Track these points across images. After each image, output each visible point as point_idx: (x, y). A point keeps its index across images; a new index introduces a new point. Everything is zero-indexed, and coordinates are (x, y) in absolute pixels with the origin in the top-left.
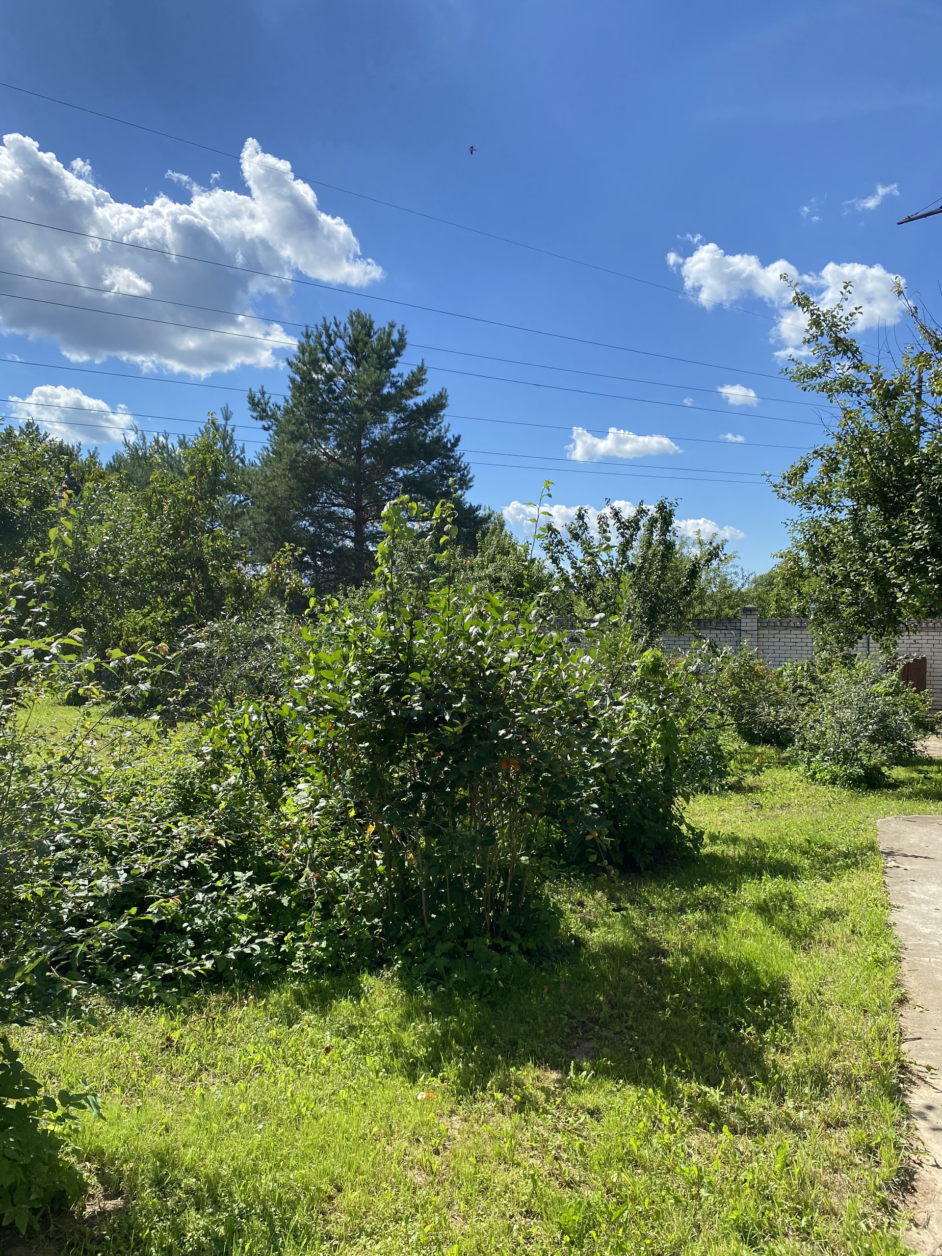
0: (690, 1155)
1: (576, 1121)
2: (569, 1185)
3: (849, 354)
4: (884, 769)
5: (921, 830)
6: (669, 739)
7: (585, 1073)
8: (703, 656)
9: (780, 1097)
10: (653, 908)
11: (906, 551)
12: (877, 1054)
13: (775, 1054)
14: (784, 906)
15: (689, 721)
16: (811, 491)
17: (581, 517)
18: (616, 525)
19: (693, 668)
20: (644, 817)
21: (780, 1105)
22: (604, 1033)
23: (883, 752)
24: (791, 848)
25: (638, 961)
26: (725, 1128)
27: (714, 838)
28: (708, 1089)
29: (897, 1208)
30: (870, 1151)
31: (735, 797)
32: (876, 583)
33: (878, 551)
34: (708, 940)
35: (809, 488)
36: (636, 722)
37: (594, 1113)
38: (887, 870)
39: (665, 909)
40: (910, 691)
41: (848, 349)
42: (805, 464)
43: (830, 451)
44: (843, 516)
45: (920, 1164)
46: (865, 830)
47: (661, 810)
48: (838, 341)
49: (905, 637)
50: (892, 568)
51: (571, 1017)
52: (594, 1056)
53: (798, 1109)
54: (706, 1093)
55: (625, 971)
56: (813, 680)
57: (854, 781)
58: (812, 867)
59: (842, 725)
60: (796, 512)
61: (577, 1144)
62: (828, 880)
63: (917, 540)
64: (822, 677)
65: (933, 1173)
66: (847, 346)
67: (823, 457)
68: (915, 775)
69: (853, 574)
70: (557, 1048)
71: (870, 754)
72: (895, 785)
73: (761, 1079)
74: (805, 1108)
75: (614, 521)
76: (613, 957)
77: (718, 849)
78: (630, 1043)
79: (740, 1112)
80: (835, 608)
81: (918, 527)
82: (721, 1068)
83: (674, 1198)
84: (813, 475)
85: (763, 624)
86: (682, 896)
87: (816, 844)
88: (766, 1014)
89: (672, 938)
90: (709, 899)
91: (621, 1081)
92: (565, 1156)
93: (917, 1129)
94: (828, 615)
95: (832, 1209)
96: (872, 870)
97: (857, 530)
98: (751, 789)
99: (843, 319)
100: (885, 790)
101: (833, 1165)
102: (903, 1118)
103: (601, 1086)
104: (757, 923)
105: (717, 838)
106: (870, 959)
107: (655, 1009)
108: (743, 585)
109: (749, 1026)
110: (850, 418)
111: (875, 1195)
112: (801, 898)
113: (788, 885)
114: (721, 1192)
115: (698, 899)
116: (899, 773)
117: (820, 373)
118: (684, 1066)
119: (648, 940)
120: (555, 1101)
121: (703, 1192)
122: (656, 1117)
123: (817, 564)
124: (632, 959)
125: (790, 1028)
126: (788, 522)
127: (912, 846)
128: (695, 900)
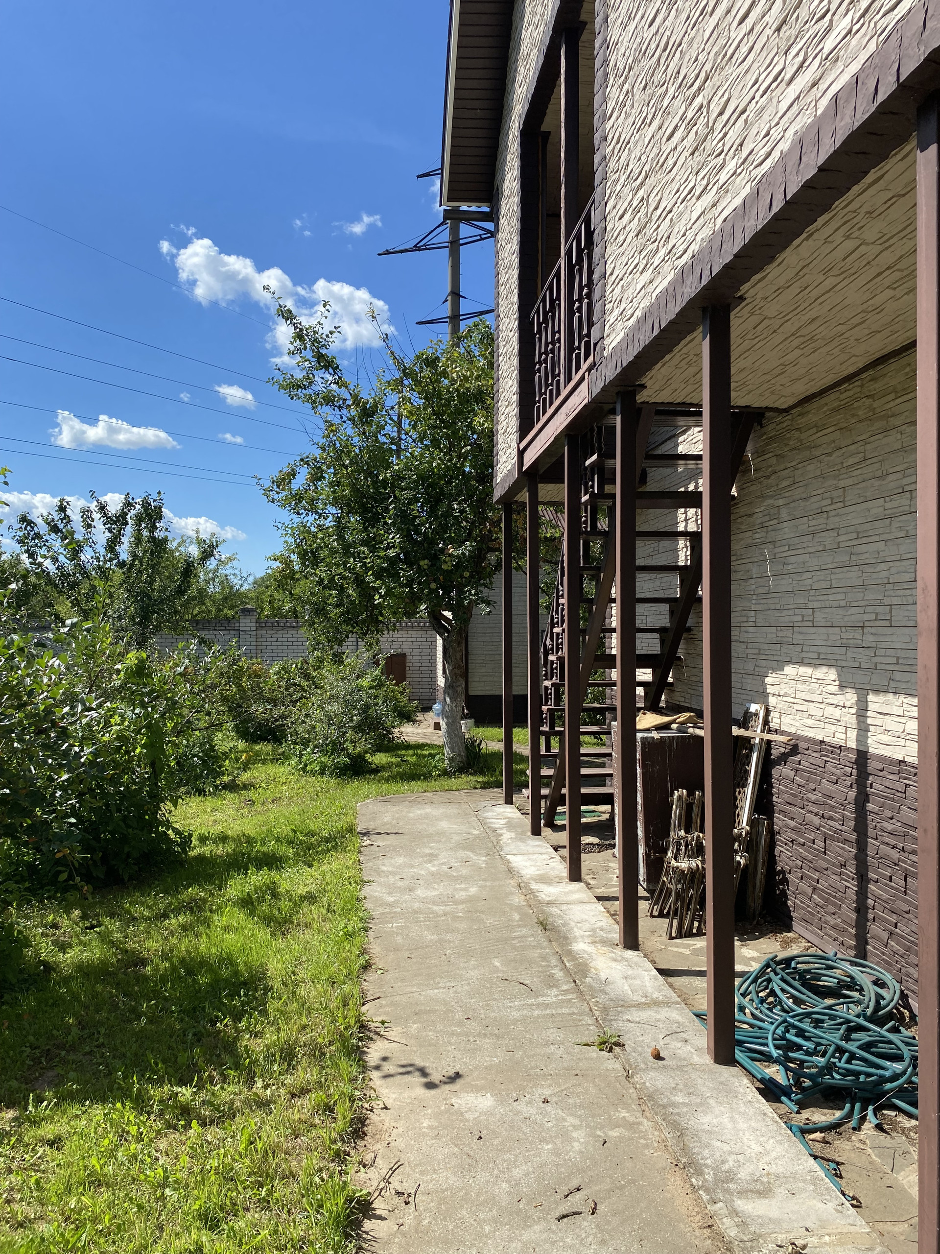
0: (157, 1159)
1: (32, 1157)
2: (21, 1225)
3: (331, 370)
4: (368, 756)
5: (395, 809)
6: (155, 744)
7: (45, 1103)
8: (191, 656)
9: (250, 1081)
10: (134, 919)
11: (382, 558)
12: (340, 1020)
13: (249, 1040)
14: (267, 896)
15: (177, 724)
16: (298, 497)
17: (62, 509)
18: (102, 519)
19: (180, 670)
20: (128, 826)
21: (250, 1088)
22: (71, 1057)
23: (366, 740)
24: (278, 840)
25: (114, 974)
26: (194, 1123)
27: (203, 839)
28: (180, 1089)
29: (348, 1155)
30: (329, 1109)
31: (230, 796)
32: (358, 586)
33: (359, 557)
34: (190, 941)
35: (296, 494)
36: (118, 728)
37: (55, 1143)
38: (362, 849)
39: (148, 917)
40: (391, 685)
41: (330, 366)
42: (293, 470)
43: (315, 459)
44: (329, 522)
45: (371, 1111)
46: (346, 814)
47: (147, 817)
48: (320, 357)
49: (386, 636)
50: (370, 572)
51: (33, 1047)
52: (56, 1083)
53: (266, 1087)
54: (177, 1094)
55: (99, 988)
56: (307, 676)
57: (341, 769)
58: (297, 854)
59: (330, 718)
60: (286, 516)
61: (33, 1180)
62: (310, 866)
63: (390, 549)
64: (314, 674)
65: (382, 1115)
66: (329, 362)
67: (309, 465)
68: (394, 760)
69: (337, 577)
70: (14, 1084)
71: (355, 742)
72: (376, 771)
73: (233, 1067)
74: (273, 1085)
75: (99, 516)
76: (87, 975)
77: (207, 850)
78: (100, 1061)
79: (210, 1103)
80: (323, 609)
81: (391, 536)
82: (195, 1065)
83: (138, 1206)
84: (300, 482)
85: (261, 625)
86: (164, 902)
87: (301, 833)
88: (243, 1004)
89: (153, 945)
90: (195, 900)
91: (87, 1102)
92: (18, 1196)
93: (371, 1079)
94: (317, 615)
95: (291, 1173)
96: (350, 850)
97: (341, 537)
98: (245, 787)
99: (324, 336)
100: (368, 776)
101: (295, 1131)
102: (359, 1073)
103: (64, 1113)
104: (241, 916)
105: (207, 838)
106: (341, 933)
107: (129, 1021)
108: (241, 586)
109: (225, 1018)
110: (332, 431)
111: (330, 1148)
112: (284, 886)
113: (275, 875)
114: (187, 1185)
115: (183, 901)
116: (380, 759)
117: (304, 385)
118: (155, 1073)
119: (127, 951)
120: (10, 1141)
121: (168, 1192)
122: (123, 1131)
123: (308, 566)
124: (110, 974)
125: (264, 1013)
126: (280, 525)
127: (386, 824)
128: (179, 903)
